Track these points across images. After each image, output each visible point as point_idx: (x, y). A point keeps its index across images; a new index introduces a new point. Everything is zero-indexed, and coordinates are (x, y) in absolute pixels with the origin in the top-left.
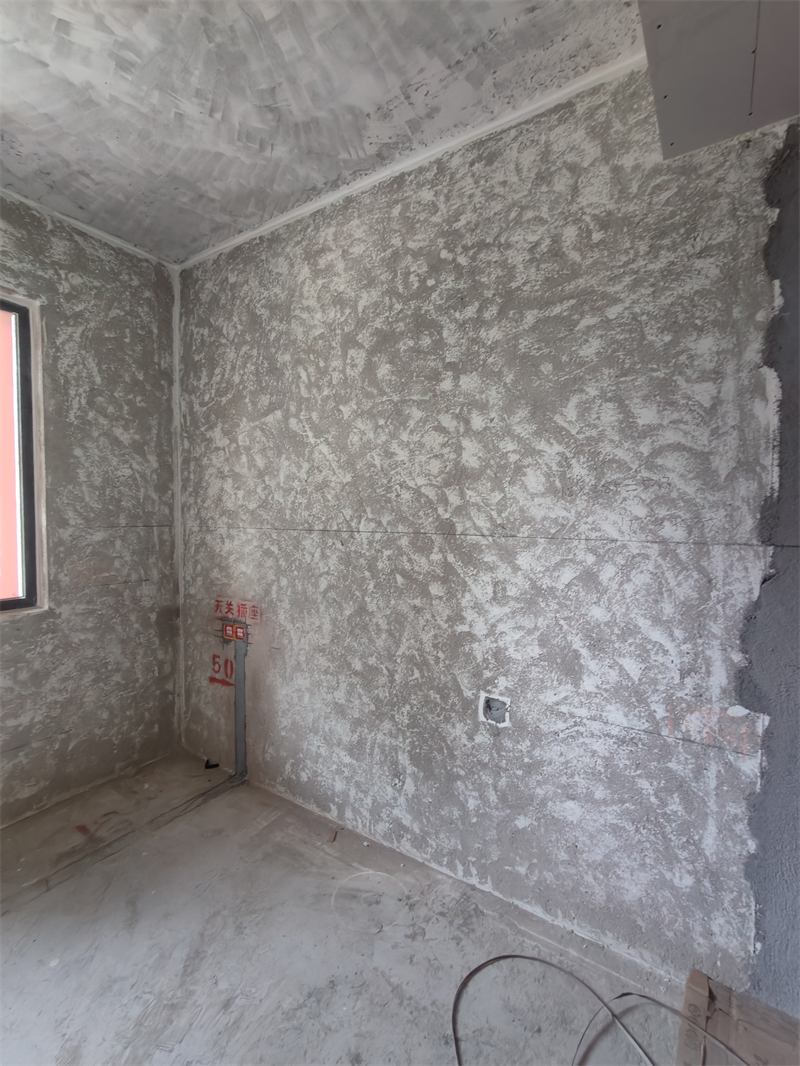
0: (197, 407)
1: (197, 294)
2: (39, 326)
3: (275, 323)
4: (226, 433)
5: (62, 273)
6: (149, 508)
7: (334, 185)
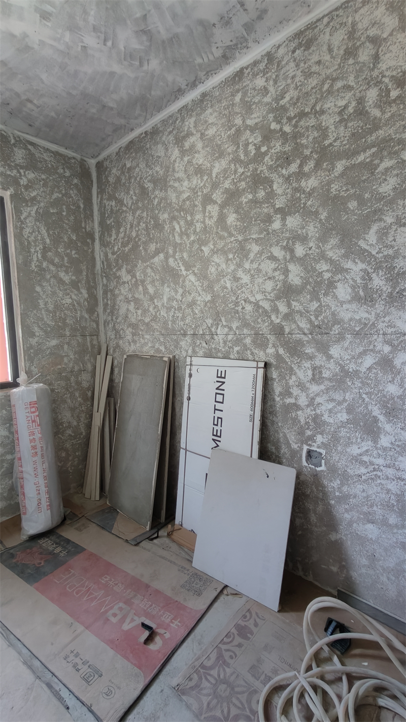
0: (110, 255)
1: (106, 177)
2: (10, 208)
3: (157, 192)
4: (129, 272)
5: (22, 171)
6: (83, 324)
7: (193, 85)
